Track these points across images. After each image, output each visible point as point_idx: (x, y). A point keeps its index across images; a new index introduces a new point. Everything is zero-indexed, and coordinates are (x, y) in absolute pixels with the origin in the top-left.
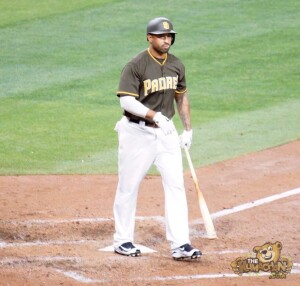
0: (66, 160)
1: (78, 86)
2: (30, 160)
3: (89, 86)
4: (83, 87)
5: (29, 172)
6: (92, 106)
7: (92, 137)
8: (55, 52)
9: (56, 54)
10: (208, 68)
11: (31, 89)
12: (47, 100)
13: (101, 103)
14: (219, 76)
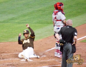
0: (11, 38)
1: (14, 19)
2: (3, 39)
3: (16, 19)
4: (15, 19)
5: (3, 42)
6: (17, 24)
7: (17, 32)
8: (8, 10)
9: (8, 11)
10: (44, 13)
11: (2, 20)
12: (6, 23)
13: (19, 23)
14: (47, 15)
